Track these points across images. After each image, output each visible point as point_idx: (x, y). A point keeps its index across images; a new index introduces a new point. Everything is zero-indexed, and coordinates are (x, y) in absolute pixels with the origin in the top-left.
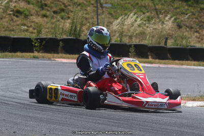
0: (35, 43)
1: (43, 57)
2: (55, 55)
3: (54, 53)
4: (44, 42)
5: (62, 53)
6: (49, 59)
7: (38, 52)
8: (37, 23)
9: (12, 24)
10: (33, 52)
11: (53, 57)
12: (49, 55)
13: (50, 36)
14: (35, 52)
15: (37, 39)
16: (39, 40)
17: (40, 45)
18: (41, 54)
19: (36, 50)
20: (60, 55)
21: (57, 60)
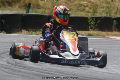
0: (91, 22)
1: (98, 35)
2: (109, 33)
3: (108, 31)
4: (99, 21)
5: (115, 31)
6: (104, 37)
7: (93, 30)
8: (93, 3)
9: (70, 4)
10: (88, 30)
11: (107, 35)
12: (103, 33)
13: (104, 15)
14: (90, 30)
15: (92, 18)
16: (94, 19)
17: (95, 24)
18: (95, 32)
19: (91, 28)
20: (114, 33)
21: (111, 37)
